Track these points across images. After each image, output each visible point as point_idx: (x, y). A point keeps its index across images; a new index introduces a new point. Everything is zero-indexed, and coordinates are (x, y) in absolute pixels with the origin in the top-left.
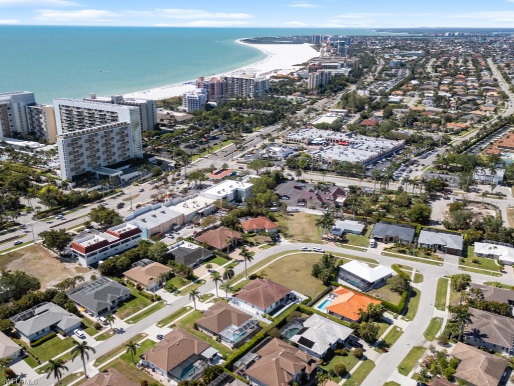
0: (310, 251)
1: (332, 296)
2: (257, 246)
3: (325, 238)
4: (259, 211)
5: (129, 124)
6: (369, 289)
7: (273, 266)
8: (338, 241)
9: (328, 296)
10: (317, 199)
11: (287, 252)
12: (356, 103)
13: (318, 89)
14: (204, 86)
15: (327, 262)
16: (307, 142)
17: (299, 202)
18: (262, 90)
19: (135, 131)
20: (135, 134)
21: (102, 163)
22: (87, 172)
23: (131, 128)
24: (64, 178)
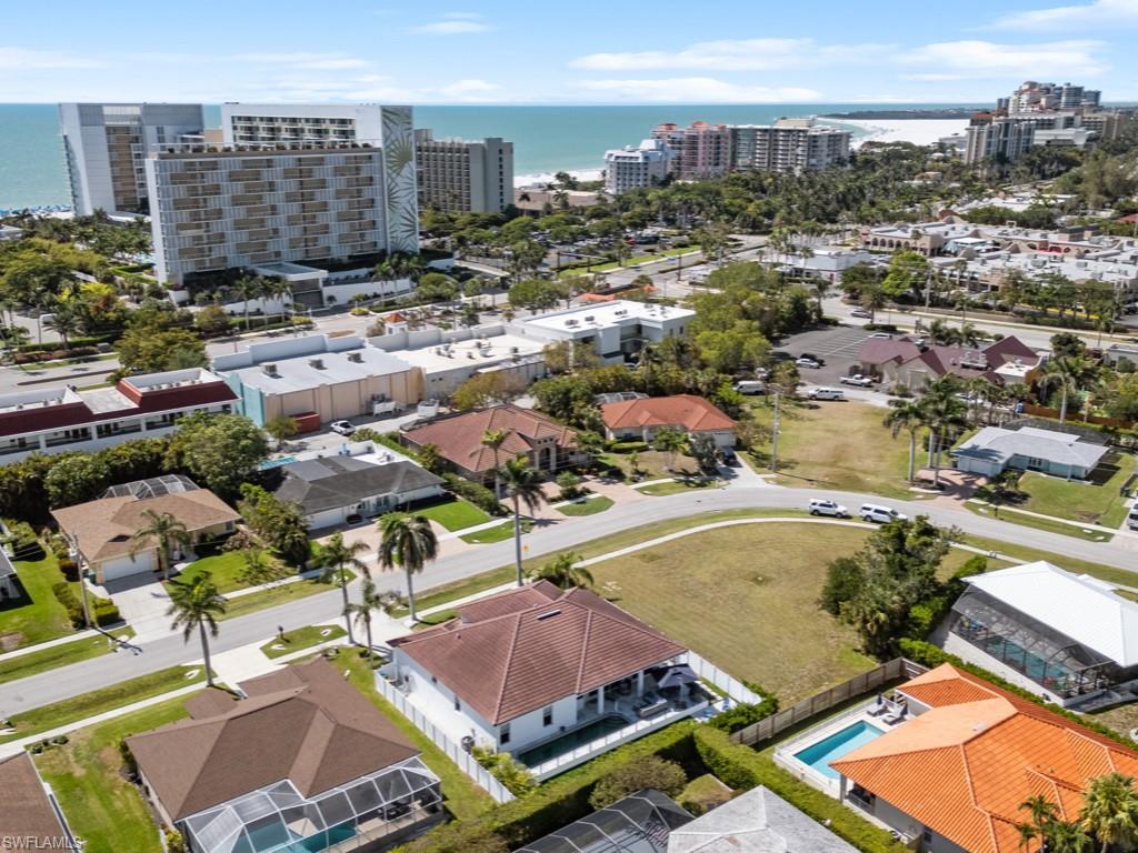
0: (847, 517)
1: (895, 710)
2: (635, 481)
3: (925, 482)
4: (683, 379)
5: (378, 150)
6: (1106, 702)
7: (661, 551)
8: (981, 493)
9: (872, 705)
10: (920, 361)
11: (747, 512)
12: (1104, 185)
13: (992, 163)
14: (673, 142)
15: (900, 549)
16: (928, 246)
17: (854, 371)
18: (829, 160)
19: (398, 174)
20: (397, 185)
21: (285, 250)
22: (233, 268)
23: (385, 163)
24: (161, 277)
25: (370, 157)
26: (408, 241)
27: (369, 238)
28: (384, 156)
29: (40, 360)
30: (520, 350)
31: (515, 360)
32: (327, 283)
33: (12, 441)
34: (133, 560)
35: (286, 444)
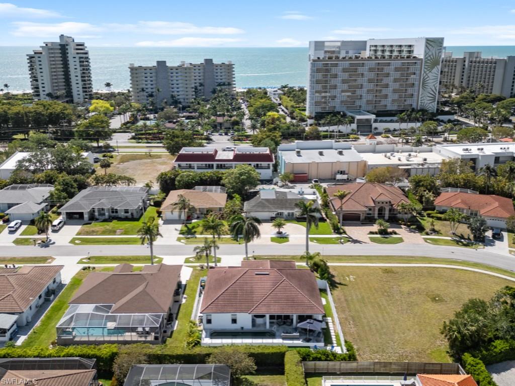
2: (428, 234)
5: (421, 59)
19: (430, 72)
20: (428, 77)
21: (363, 105)
22: (337, 112)
23: (423, 66)
24: (307, 113)
25: (416, 63)
26: (430, 105)
27: (408, 102)
28: (424, 62)
29: (242, 140)
30: (428, 160)
31: (422, 165)
32: (376, 121)
33: (187, 164)
34: (172, 213)
35: (287, 185)
